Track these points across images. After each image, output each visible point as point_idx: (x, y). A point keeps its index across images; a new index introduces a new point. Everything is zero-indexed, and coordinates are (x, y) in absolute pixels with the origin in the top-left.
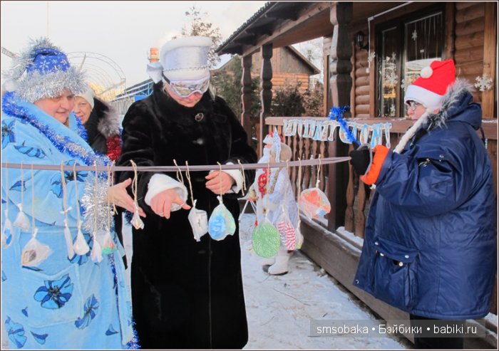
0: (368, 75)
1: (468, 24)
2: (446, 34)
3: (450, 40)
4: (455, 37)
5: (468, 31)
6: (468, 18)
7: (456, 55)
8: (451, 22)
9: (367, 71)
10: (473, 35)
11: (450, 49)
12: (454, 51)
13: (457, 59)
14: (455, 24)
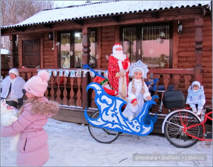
0: (53, 51)
1: (107, 37)
2: (98, 39)
3: (100, 42)
4: (101, 41)
5: (108, 39)
6: (108, 35)
7: (103, 47)
8: (100, 36)
9: (53, 49)
10: (110, 41)
11: (100, 44)
12: (101, 46)
13: (103, 48)
14: (102, 37)
